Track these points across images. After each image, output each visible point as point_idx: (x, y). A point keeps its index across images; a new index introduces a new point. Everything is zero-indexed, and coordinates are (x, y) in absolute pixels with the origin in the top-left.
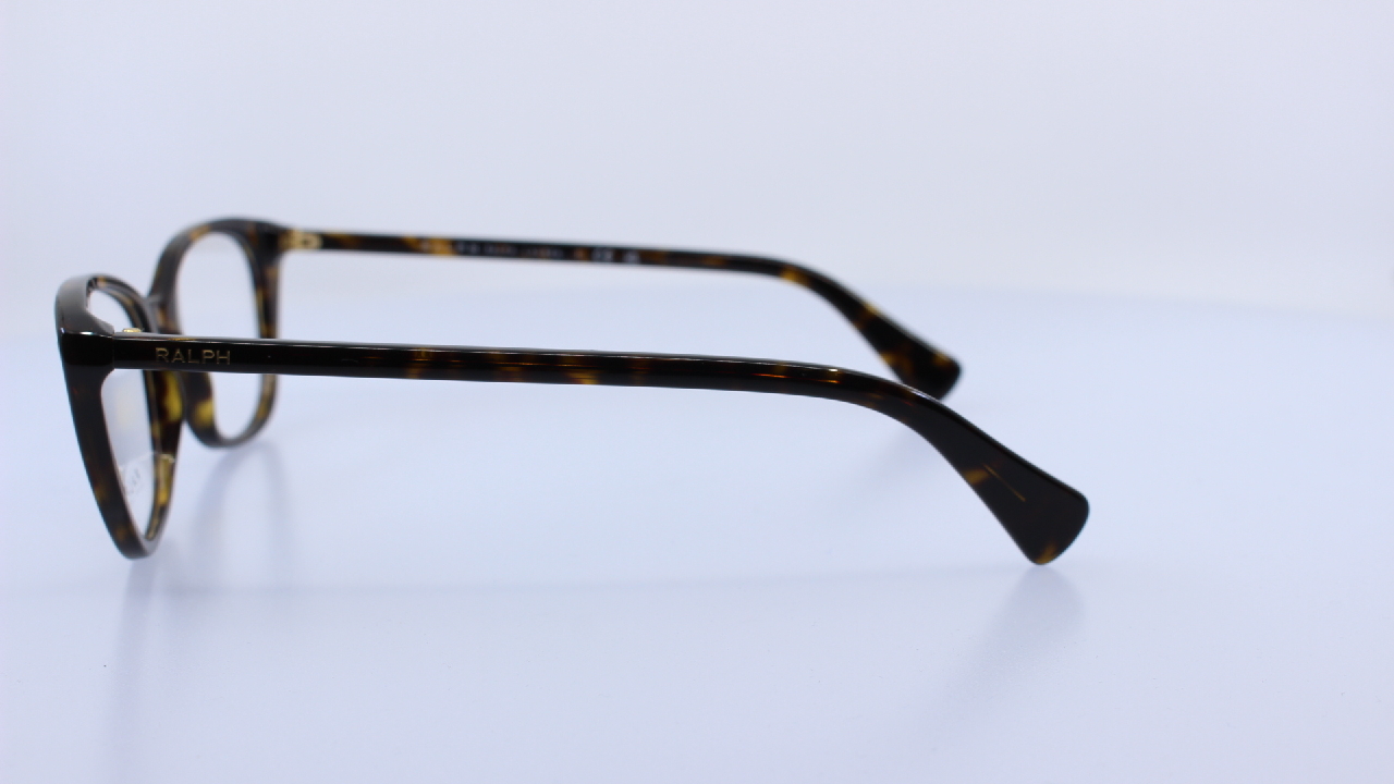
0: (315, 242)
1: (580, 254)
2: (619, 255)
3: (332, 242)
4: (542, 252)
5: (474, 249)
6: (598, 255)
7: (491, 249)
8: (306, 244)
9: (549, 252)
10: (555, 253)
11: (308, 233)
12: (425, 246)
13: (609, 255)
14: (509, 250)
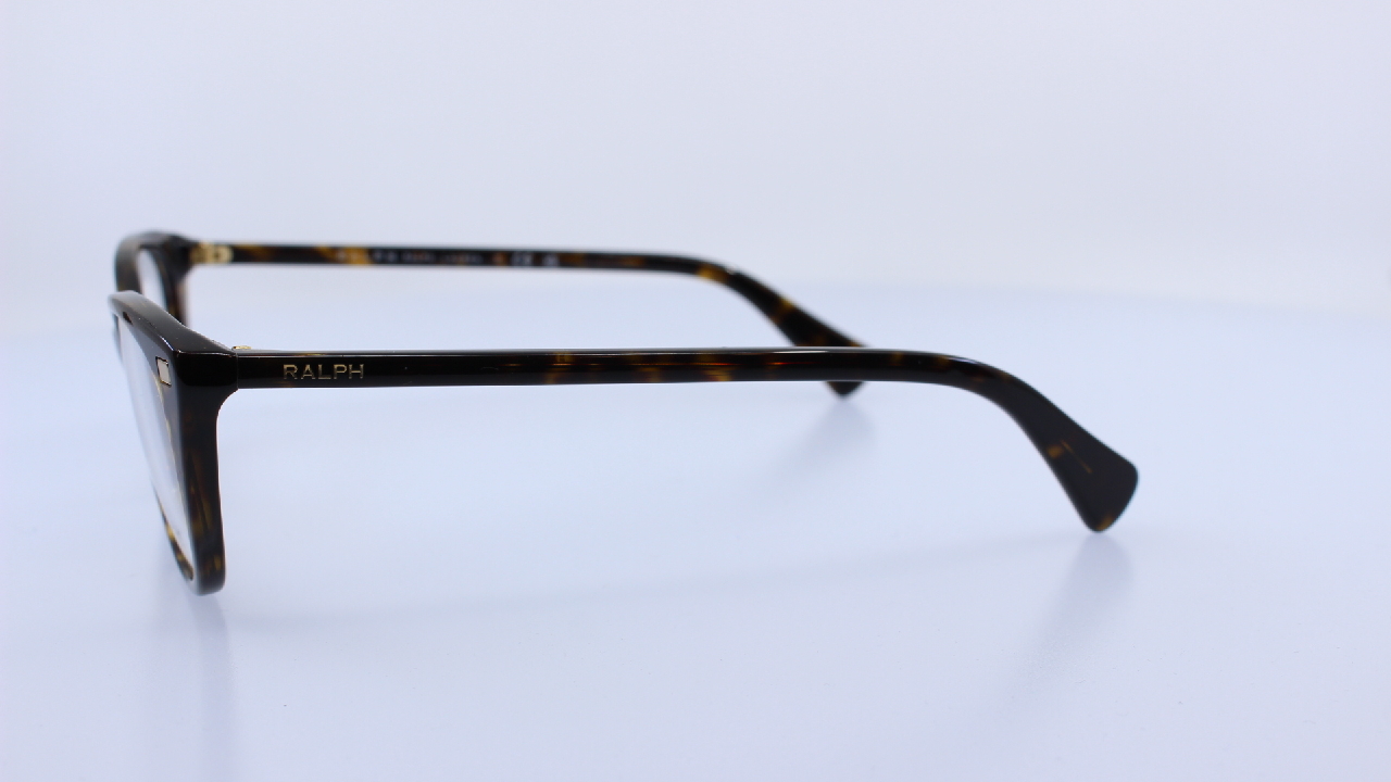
0: (226, 254)
1: (499, 259)
2: (538, 259)
3: (243, 255)
4: (461, 258)
5: (392, 257)
6: (517, 259)
7: (409, 257)
8: (217, 256)
9: (467, 258)
10: (474, 259)
11: (217, 245)
12: (341, 256)
13: (528, 259)
14: (427, 257)
